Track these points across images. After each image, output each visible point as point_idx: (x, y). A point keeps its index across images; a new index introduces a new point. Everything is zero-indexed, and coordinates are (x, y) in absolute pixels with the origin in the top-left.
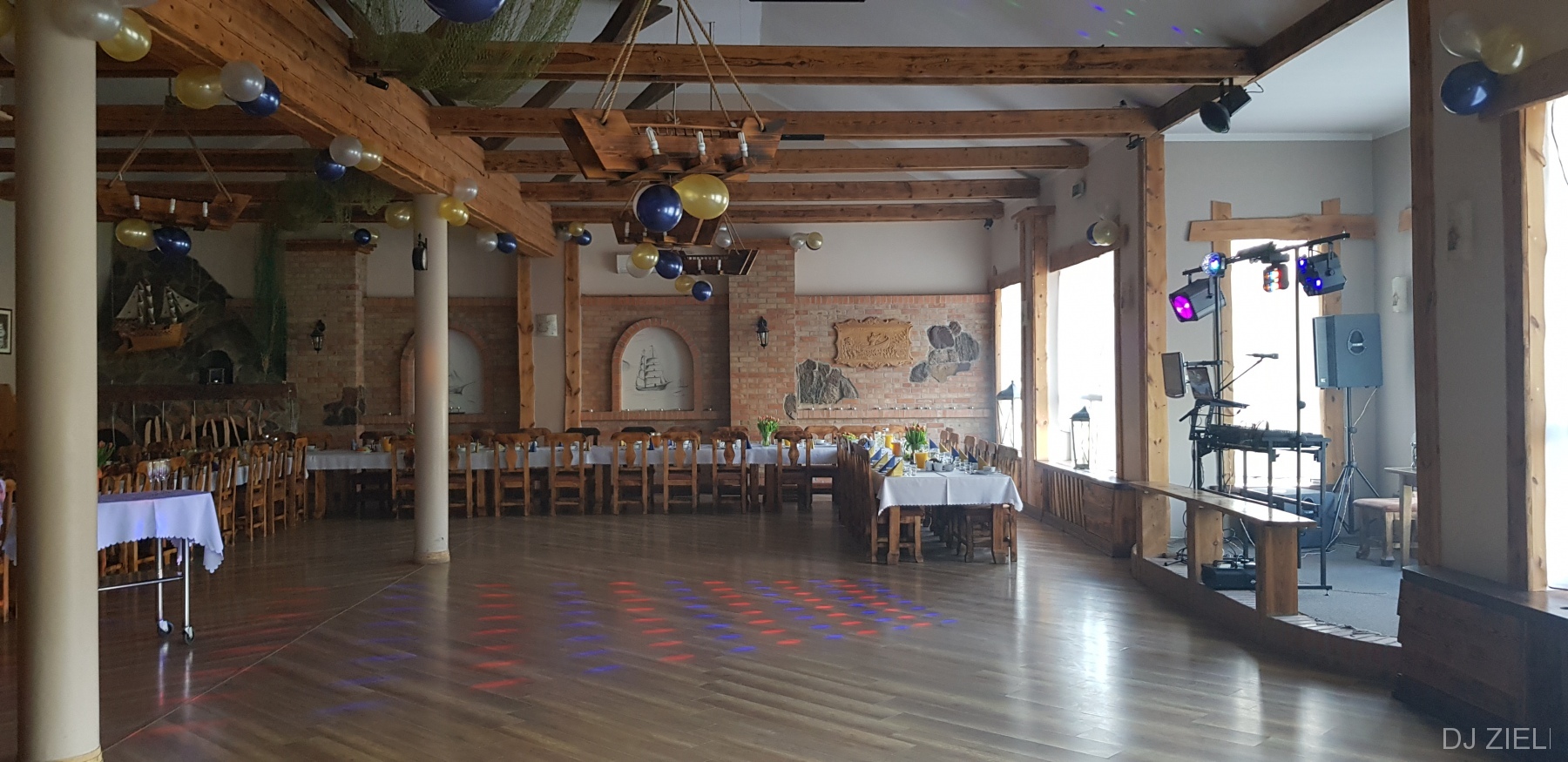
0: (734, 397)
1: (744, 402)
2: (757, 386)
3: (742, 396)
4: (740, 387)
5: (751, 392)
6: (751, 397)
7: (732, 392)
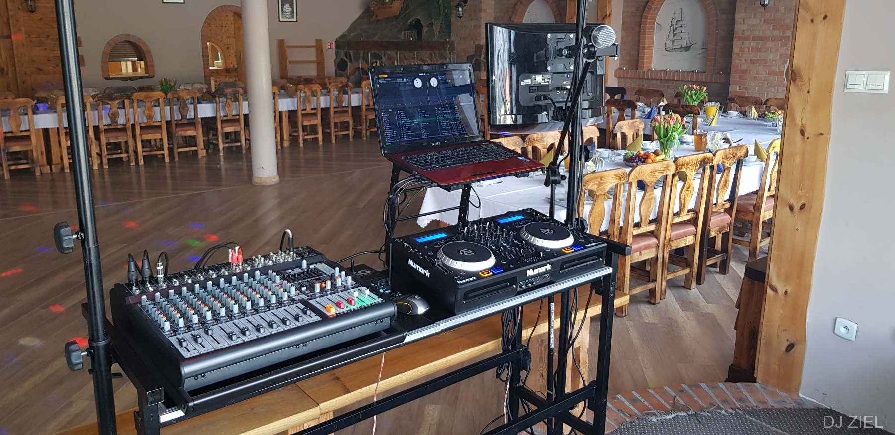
0: (735, 61)
1: (744, 67)
2: (759, 50)
3: (744, 61)
4: (742, 50)
5: (753, 56)
6: (753, 62)
7: (734, 56)
